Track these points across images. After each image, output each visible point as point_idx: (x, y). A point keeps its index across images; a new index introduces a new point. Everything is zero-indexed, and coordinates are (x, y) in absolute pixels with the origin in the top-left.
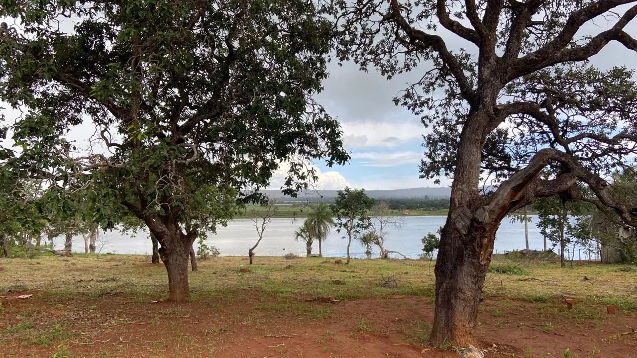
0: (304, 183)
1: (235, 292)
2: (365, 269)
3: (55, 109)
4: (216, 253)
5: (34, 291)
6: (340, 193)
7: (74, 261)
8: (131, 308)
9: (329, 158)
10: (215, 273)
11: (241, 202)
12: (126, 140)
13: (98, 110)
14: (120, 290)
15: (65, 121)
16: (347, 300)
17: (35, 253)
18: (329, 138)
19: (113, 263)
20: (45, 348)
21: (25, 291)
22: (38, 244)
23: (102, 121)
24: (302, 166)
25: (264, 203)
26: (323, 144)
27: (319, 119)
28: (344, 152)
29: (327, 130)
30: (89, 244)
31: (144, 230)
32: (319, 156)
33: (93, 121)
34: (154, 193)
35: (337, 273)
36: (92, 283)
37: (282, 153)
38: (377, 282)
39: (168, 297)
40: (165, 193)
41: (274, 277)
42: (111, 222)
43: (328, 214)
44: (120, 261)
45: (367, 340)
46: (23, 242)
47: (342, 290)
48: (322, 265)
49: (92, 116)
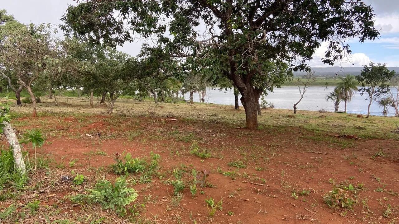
0: (339, 55)
1: (285, 127)
2: (381, 122)
3: (186, 17)
4: (272, 106)
5: (178, 118)
6: (365, 67)
7: (195, 106)
8: (226, 130)
9: (362, 36)
10: (272, 117)
11: (292, 70)
12: (222, 33)
13: (207, 16)
14: (220, 120)
15: (191, 24)
16: (367, 139)
17: (176, 101)
18: (362, 21)
19: (214, 108)
20: (186, 143)
21: (174, 117)
22: (177, 96)
23: (210, 23)
24: (339, 43)
25: (308, 70)
26: (357, 26)
27: (356, 6)
28: (375, 30)
29: (362, 14)
30: (201, 98)
31: (231, 89)
32: (353, 35)
33: (205, 23)
34: (241, 60)
35: (358, 123)
36: (205, 116)
37: (324, 35)
38: (392, 130)
39: (245, 126)
40: (247, 61)
41: (311, 122)
42: (218, 76)
43: (354, 83)
44: (218, 107)
45: (384, 162)
46: (170, 95)
47: (362, 132)
48: (347, 117)
49: (205, 20)
